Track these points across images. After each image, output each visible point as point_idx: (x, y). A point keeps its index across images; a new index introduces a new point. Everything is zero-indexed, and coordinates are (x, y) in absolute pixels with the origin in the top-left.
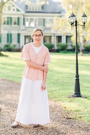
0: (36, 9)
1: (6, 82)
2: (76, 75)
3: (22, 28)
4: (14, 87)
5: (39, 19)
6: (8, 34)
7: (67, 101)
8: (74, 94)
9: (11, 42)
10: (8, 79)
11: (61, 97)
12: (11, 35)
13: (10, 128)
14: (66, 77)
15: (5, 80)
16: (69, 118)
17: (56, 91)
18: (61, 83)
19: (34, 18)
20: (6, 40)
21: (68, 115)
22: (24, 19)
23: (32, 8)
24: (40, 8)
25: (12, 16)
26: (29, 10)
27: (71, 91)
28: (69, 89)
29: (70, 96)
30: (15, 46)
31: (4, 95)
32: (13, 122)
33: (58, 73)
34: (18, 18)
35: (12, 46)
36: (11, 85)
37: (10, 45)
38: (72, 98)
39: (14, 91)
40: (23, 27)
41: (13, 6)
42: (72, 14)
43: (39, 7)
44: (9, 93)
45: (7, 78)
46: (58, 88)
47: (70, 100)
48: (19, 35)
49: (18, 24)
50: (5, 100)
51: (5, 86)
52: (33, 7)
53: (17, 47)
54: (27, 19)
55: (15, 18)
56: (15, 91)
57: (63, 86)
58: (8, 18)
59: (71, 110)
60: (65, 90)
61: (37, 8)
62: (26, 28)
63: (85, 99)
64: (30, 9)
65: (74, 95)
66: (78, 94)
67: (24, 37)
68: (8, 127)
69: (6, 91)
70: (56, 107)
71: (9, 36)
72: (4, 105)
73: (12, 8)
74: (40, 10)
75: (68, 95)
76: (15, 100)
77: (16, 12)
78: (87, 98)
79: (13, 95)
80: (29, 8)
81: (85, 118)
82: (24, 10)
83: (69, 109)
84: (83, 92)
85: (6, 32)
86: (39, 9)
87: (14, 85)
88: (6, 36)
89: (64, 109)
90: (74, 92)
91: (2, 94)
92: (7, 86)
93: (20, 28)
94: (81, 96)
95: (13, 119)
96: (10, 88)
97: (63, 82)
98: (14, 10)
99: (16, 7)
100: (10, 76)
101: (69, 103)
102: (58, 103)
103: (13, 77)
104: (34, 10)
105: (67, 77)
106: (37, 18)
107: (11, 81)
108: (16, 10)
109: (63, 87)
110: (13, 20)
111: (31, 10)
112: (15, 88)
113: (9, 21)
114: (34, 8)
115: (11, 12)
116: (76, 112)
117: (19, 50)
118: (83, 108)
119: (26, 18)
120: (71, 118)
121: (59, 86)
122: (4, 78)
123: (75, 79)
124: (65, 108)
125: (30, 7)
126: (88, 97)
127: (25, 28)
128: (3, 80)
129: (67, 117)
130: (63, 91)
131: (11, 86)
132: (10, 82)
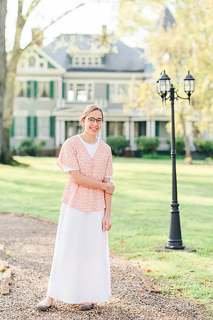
0: (90, 63)
1: (25, 221)
2: (172, 203)
3: (59, 105)
4: (41, 230)
5: (96, 84)
6: (29, 119)
7: (154, 257)
8: (168, 243)
9: (36, 134)
10: (29, 214)
11: (141, 249)
12: (36, 119)
13: (34, 311)
14: (153, 210)
15: (22, 215)
16: (157, 292)
17: (130, 237)
18: (143, 221)
19: (86, 82)
20: (24, 130)
21: (154, 286)
22: (64, 85)
23: (80, 61)
24: (99, 61)
25: (38, 79)
26: (74, 66)
27: (163, 238)
28: (158, 234)
29: (161, 247)
30: (43, 143)
31: (21, 246)
32: (38, 300)
33: (137, 201)
34: (52, 84)
35: (36, 143)
36: (35, 225)
37: (32, 141)
38: (164, 252)
39: (41, 238)
40: (61, 103)
41: (40, 57)
42: (163, 73)
43: (96, 59)
44: (31, 243)
45: (26, 213)
46: (135, 232)
47: (161, 256)
48: (53, 120)
49: (52, 95)
50: (22, 256)
51: (22, 228)
52: (83, 59)
53: (49, 147)
55: (44, 83)
56: (45, 239)
57: (145, 228)
58: (29, 83)
59: (162, 276)
60: (150, 235)
61: (93, 61)
62: (67, 106)
63: (192, 254)
64: (77, 63)
65: (168, 246)
66: (177, 242)
67: (63, 124)
68: (29, 310)
70: (129, 269)
71: (32, 123)
72: (20, 266)
73: (38, 61)
74: (100, 66)
75: (157, 245)
76: (44, 256)
77: (45, 70)
78: (195, 251)
79: (40, 246)
80: (74, 61)
81: (191, 291)
82: (64, 67)
83: (156, 274)
84: (188, 240)
85: (25, 114)
86: (96, 63)
87: (42, 227)
88: (24, 123)
89: (147, 273)
90: (170, 240)
91: (15, 244)
92: (28, 228)
93: (55, 105)
94: (183, 248)
95: (38, 294)
96: (34, 233)
97: (146, 220)
98: (42, 65)
99: (47, 58)
100: (33, 208)
101: (158, 262)
102: (134, 263)
103: (40, 210)
104: (87, 66)
105: (157, 210)
106: (92, 82)
107: (35, 219)
108: (46, 65)
109: (146, 230)
110: (41, 88)
111: (80, 66)
112: (44, 232)
113: (31, 90)
114: (87, 61)
115: (37, 69)
116: (172, 281)
117: (53, 153)
118: (187, 271)
119: (68, 82)
120: (159, 292)
121: (138, 228)
122: (20, 212)
123: (171, 211)
124: (149, 271)
125: (77, 59)
126: (197, 250)
127: (66, 104)
128: (18, 216)
129: (153, 290)
130: (146, 237)
131: (35, 227)
132: (33, 220)
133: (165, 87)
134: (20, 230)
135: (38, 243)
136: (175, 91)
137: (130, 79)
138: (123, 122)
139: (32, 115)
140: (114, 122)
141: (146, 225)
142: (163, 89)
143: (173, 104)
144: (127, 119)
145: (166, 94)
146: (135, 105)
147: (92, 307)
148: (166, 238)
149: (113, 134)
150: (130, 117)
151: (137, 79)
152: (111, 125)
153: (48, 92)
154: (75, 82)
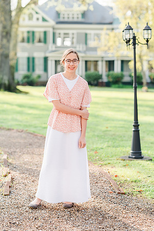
0: (73, 18)
1: (24, 135)
2: (134, 124)
3: (50, 49)
4: (36, 143)
5: (78, 33)
6: (28, 59)
7: (120, 164)
8: (131, 154)
9: (33, 70)
10: (27, 130)
11: (110, 159)
12: (33, 59)
13: (27, 209)
14: (119, 127)
15: (22, 131)
16: (122, 194)
17: (102, 148)
18: (112, 136)
19: (70, 32)
20: (25, 67)
21: (120, 188)
22: (54, 34)
23: (66, 16)
24: (80, 16)
25: (35, 30)
26: (61, 20)
27: (127, 150)
28: (124, 146)
29: (126, 157)
30: (39, 77)
31: (20, 155)
32: (31, 200)
33: (108, 120)
34: (45, 33)
35: (34, 76)
36: (31, 139)
37: (31, 75)
38: (128, 161)
39: (35, 149)
40: (52, 47)
41: (37, 13)
42: (127, 25)
43: (78, 15)
44: (28, 153)
45: (25, 129)
46: (106, 145)
47: (125, 164)
48: (46, 59)
49: (45, 41)
50: (20, 164)
51: (22, 141)
52: (68, 15)
53: (43, 79)
54: (60, 34)
55: (40, 32)
56: (38, 150)
57: (114, 141)
58: (28, 32)
59: (126, 180)
60: (117, 147)
61: (75, 16)
62: (57, 49)
63: (149, 162)
64: (64, 18)
65: (130, 156)
66: (137, 153)
67: (54, 62)
68: (24, 208)
69: (23, 149)
70: (102, 174)
71: (31, 62)
72: (18, 172)
73: (35, 16)
74: (80, 19)
75: (122, 155)
76: (37, 163)
77: (41, 23)
78: (151, 160)
79: (34, 156)
80: (61, 16)
81: (148, 192)
82: (54, 20)
83: (122, 178)
84: (146, 151)
85: (26, 55)
86: (78, 18)
87: (36, 140)
88: (25, 62)
89: (115, 178)
90: (132, 152)
91: (16, 154)
92: (26, 141)
93: (48, 49)
94: (142, 158)
95: (31, 195)
96: (30, 145)
97: (114, 135)
98: (38, 19)
99: (42, 14)
100: (30, 126)
101: (123, 169)
102: (105, 169)
103: (36, 127)
104: (71, 20)
105: (122, 127)
106: (75, 32)
107: (32, 134)
108: (41, 19)
109: (114, 143)
110: (37, 36)
111: (66, 20)
112: (38, 144)
113: (30, 37)
114: (71, 16)
115: (34, 22)
116: (134, 184)
118: (145, 176)
119: (57, 32)
120: (124, 194)
121: (108, 141)
122: (21, 128)
123: (133, 129)
124: (116, 176)
125: (64, 15)
126: (153, 159)
127: (56, 47)
128: (19, 132)
129: (119, 192)
130: (114, 149)
131: (31, 141)
132: (30, 135)
133: (129, 36)
134: (20, 143)
135: (33, 153)
136: (137, 38)
137: (102, 29)
138: (97, 61)
139: (31, 56)
140: (90, 61)
141: (114, 139)
142: (128, 37)
143: (135, 48)
144: (100, 59)
145: (129, 41)
146: (106, 48)
147: (73, 205)
148: (129, 150)
149: (90, 70)
150: (103, 57)
151: (108, 29)
152: (88, 63)
153: (42, 39)
154: (62, 32)
